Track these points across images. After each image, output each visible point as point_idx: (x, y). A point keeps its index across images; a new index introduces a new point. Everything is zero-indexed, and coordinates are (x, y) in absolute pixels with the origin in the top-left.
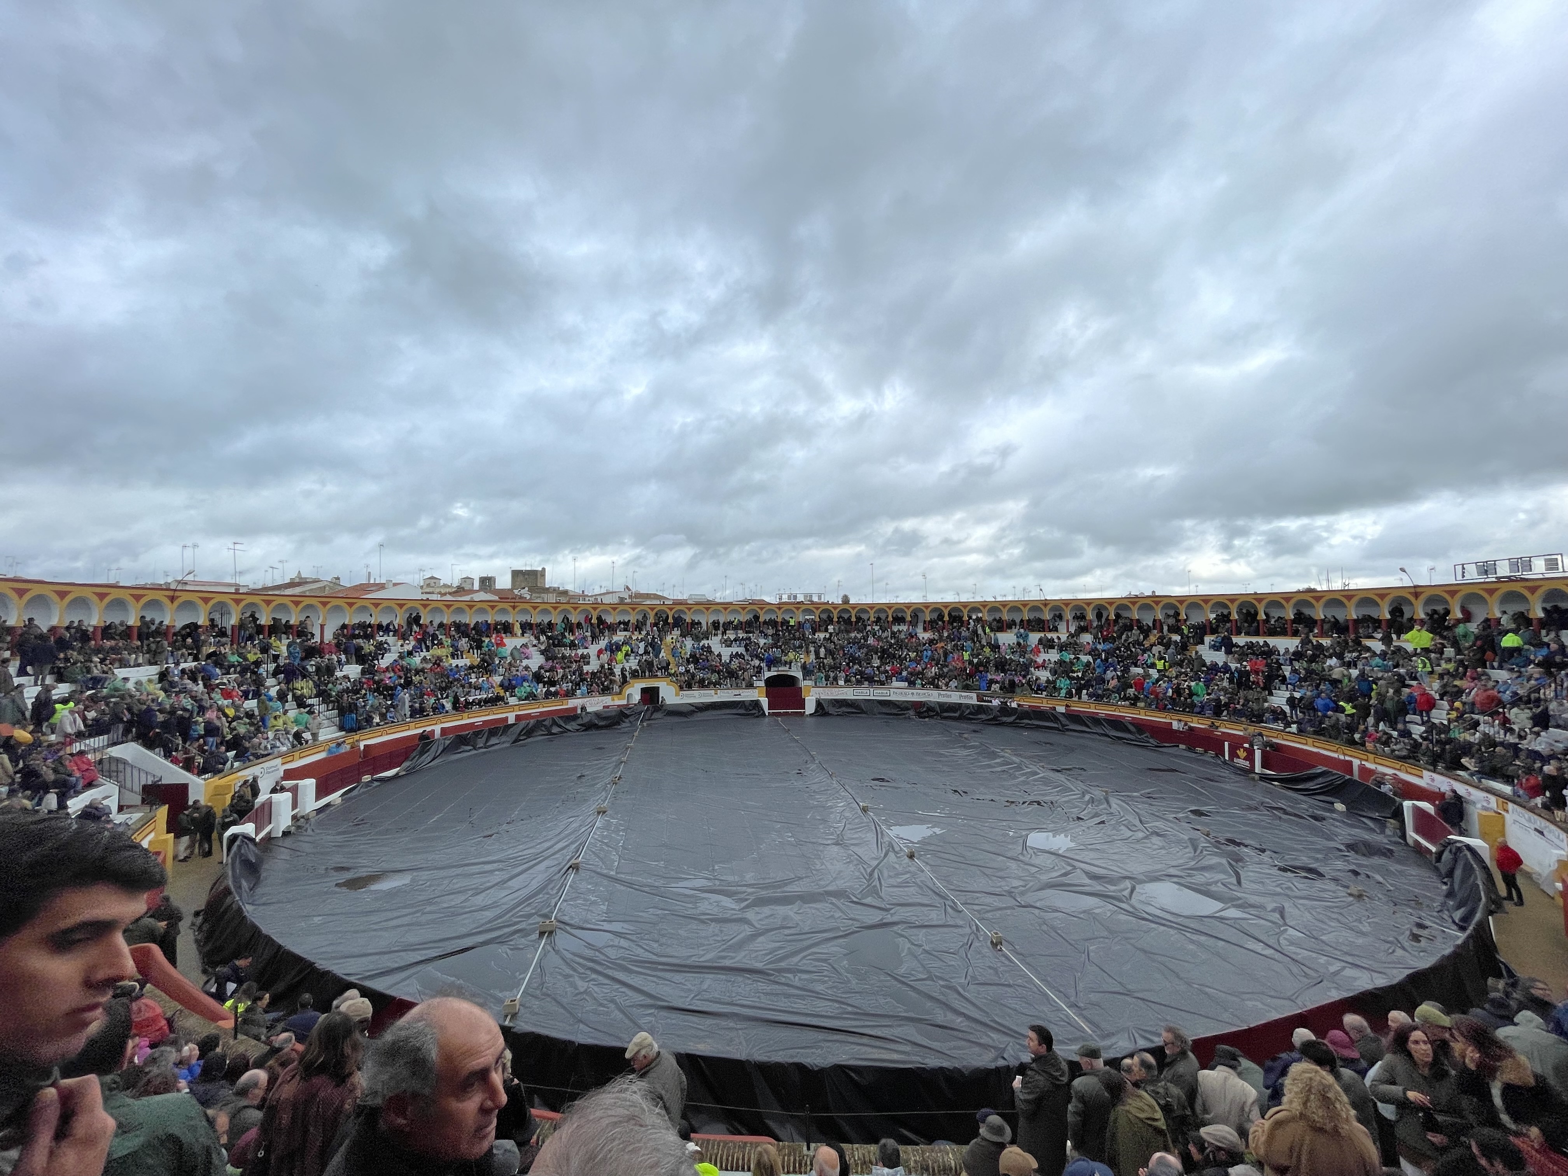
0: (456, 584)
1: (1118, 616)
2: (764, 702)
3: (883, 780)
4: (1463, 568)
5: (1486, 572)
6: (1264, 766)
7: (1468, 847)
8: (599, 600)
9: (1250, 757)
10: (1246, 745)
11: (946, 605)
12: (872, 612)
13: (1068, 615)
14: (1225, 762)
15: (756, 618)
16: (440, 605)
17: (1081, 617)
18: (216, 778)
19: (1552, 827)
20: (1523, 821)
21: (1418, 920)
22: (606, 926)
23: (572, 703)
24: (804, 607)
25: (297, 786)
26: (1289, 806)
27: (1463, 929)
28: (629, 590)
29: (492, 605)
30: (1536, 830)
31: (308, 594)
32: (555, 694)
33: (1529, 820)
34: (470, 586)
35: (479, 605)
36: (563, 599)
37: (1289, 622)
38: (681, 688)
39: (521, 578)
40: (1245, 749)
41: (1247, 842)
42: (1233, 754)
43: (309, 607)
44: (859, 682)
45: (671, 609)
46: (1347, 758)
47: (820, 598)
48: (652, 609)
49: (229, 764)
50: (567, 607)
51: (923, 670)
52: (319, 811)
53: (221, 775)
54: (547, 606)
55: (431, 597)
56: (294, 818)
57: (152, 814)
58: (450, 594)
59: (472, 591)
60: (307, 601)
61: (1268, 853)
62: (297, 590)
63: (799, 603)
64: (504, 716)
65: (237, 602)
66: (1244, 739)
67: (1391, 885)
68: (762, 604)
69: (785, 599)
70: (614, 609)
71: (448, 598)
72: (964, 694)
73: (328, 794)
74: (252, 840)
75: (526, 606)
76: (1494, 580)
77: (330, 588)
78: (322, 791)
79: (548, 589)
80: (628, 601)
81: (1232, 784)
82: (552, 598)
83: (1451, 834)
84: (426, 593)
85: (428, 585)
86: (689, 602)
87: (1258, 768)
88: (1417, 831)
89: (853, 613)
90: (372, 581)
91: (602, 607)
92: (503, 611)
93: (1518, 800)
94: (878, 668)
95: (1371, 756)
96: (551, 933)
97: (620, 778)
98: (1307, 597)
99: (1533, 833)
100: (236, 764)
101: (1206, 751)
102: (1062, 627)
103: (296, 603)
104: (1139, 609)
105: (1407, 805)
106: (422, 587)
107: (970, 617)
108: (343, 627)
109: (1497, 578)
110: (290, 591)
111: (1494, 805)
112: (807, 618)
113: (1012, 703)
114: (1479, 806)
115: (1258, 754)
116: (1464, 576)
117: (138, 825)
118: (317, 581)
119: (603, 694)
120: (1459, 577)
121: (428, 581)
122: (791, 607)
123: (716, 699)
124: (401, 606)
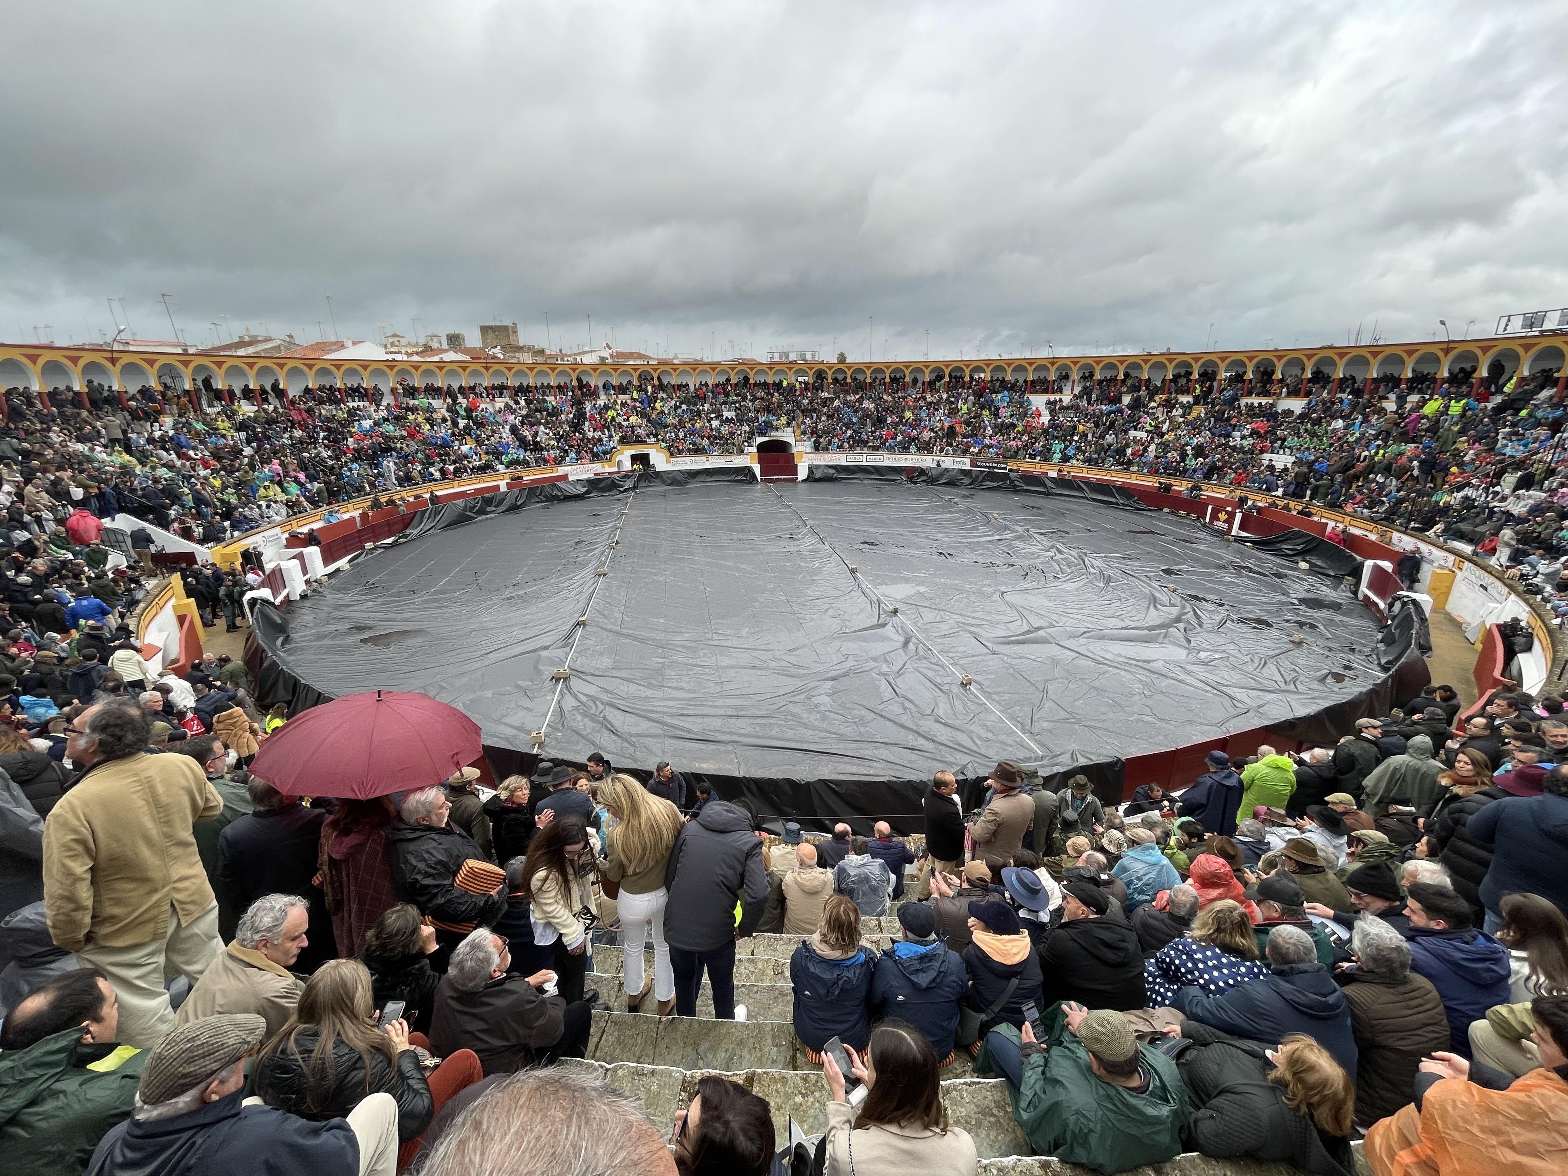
0: (422, 342)
1: (1127, 375)
2: (757, 469)
3: (872, 544)
4: (1509, 321)
5: (1532, 325)
6: (1242, 527)
7: (1414, 602)
8: (579, 360)
9: (1230, 521)
10: (1229, 509)
11: (947, 364)
12: (868, 373)
13: (1075, 376)
14: (1204, 525)
15: (746, 379)
16: (406, 366)
17: (1088, 376)
18: (220, 546)
19: (1498, 583)
20: (1473, 578)
21: (1346, 663)
22: (616, 673)
23: (561, 470)
24: (797, 367)
25: (301, 554)
26: (1255, 565)
27: (1385, 669)
28: (610, 349)
29: (463, 365)
30: (1482, 586)
31: (263, 354)
32: (546, 461)
34: (438, 345)
35: (449, 367)
36: (540, 359)
37: (1305, 382)
38: (672, 454)
39: (491, 335)
40: (1227, 512)
41: (1208, 597)
42: (1214, 517)
43: (267, 369)
44: (852, 448)
45: (655, 370)
46: (1323, 520)
47: (813, 356)
48: (635, 370)
49: (228, 534)
50: (545, 368)
52: (330, 576)
53: (224, 544)
54: (523, 368)
55: (398, 357)
56: (307, 582)
57: (166, 581)
58: (417, 353)
59: (441, 351)
60: (261, 363)
61: (1226, 607)
62: (250, 351)
63: (791, 362)
64: (494, 484)
65: (186, 363)
66: (1226, 502)
67: (1330, 633)
68: (753, 364)
69: (777, 358)
70: (595, 370)
71: (416, 358)
72: (958, 459)
73: (335, 560)
74: (273, 604)
75: (501, 367)
76: (1537, 333)
77: (286, 348)
78: (328, 558)
79: (522, 348)
80: (610, 361)
81: (1205, 544)
82: (528, 358)
83: (1402, 589)
84: (392, 353)
85: (392, 344)
86: (674, 362)
87: (1234, 532)
88: (1370, 587)
89: (849, 373)
90: (329, 340)
91: (581, 368)
92: (475, 373)
93: (1475, 558)
94: (873, 432)
95: (1347, 519)
96: (565, 679)
97: (617, 543)
98: (1330, 354)
99: (1478, 588)
100: (236, 534)
101: (1188, 514)
102: (1067, 390)
103: (252, 366)
104: (1150, 368)
105: (1369, 563)
106: (386, 347)
107: (972, 377)
108: (307, 390)
109: (1542, 332)
110: (241, 352)
111: (1450, 564)
112: (800, 379)
113: (1005, 469)
114: (1436, 564)
115: (1239, 516)
116: (1505, 329)
117: (156, 591)
118: (268, 340)
119: (592, 461)
120: (1500, 331)
121: (391, 340)
122: (783, 367)
123: (707, 466)
124: (365, 367)
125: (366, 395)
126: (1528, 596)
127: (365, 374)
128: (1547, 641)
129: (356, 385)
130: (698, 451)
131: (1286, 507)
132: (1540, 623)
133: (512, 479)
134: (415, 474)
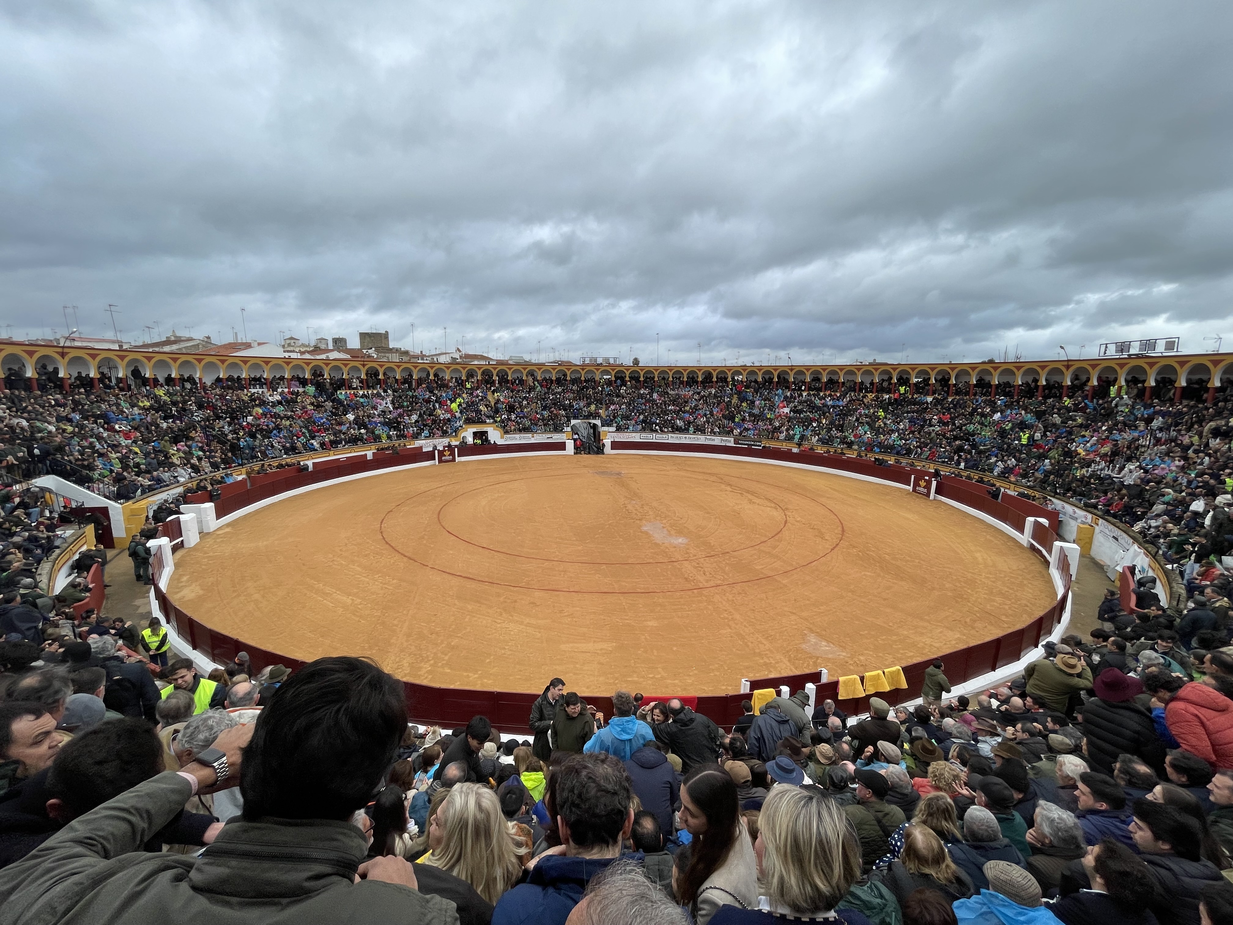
0: (313, 343)
1: (846, 379)
2: (571, 443)
4: (1106, 347)
5: (1122, 351)
6: (937, 492)
7: (1065, 549)
8: (435, 360)
9: (928, 487)
10: (927, 478)
11: (715, 368)
12: (656, 374)
13: (808, 377)
14: (910, 489)
15: (565, 376)
16: (300, 363)
17: (817, 379)
18: (130, 502)
19: (1125, 535)
20: (1107, 531)
23: (418, 443)
24: (603, 368)
28: (460, 351)
29: (345, 362)
30: (1114, 537)
31: (184, 351)
32: (405, 436)
33: (1111, 531)
34: (325, 346)
35: (333, 363)
36: (405, 359)
37: (972, 387)
38: (504, 433)
39: (368, 339)
40: (925, 480)
42: (916, 484)
43: (186, 363)
44: (645, 429)
45: (495, 369)
47: (615, 360)
48: (479, 368)
49: (138, 492)
50: (409, 365)
51: (695, 419)
52: (220, 529)
53: (134, 500)
54: (392, 365)
55: (294, 355)
57: (82, 531)
58: (309, 352)
59: (328, 351)
60: (184, 358)
62: (174, 347)
63: (598, 365)
64: (363, 453)
65: (122, 358)
68: (569, 364)
69: (587, 361)
70: (448, 368)
71: (307, 356)
72: (724, 438)
73: (225, 515)
75: (375, 364)
76: (1126, 356)
77: (203, 346)
78: (221, 512)
79: (391, 349)
80: (459, 361)
82: (395, 358)
84: (288, 351)
85: (289, 345)
86: (511, 362)
87: (932, 496)
88: (1032, 535)
89: (642, 373)
90: (240, 341)
91: (438, 366)
92: (354, 369)
93: (1106, 517)
95: (1012, 486)
98: (988, 367)
99: (1111, 539)
103: (175, 360)
104: (862, 374)
105: (1030, 520)
106: (283, 346)
107: (733, 379)
108: (218, 380)
109: (1129, 355)
110: (167, 349)
111: (1089, 520)
112: (605, 377)
113: (760, 446)
114: (1079, 521)
115: (934, 484)
116: (1105, 353)
117: (71, 540)
118: (190, 339)
119: (442, 436)
120: (1102, 354)
121: (288, 342)
122: (592, 368)
123: (533, 441)
124: (267, 363)
125: (265, 384)
126: (1147, 545)
127: (266, 368)
128: (1164, 580)
129: (258, 376)
130: (525, 430)
131: (969, 477)
132: (1157, 565)
133: (378, 449)
134: (299, 445)
